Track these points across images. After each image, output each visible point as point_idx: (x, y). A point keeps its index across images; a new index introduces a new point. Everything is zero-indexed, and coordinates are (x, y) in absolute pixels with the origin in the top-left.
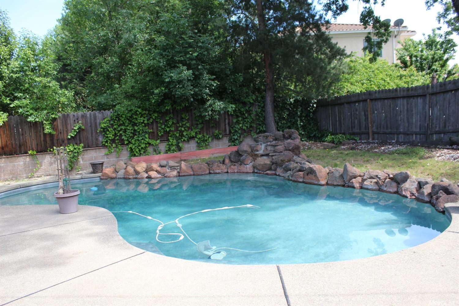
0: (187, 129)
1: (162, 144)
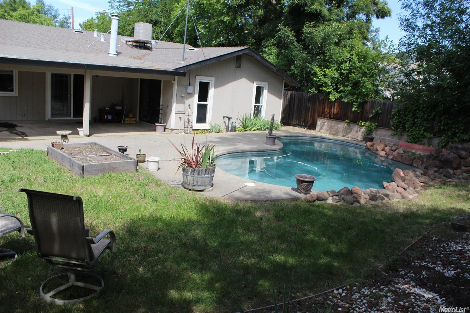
1: (437, 139)
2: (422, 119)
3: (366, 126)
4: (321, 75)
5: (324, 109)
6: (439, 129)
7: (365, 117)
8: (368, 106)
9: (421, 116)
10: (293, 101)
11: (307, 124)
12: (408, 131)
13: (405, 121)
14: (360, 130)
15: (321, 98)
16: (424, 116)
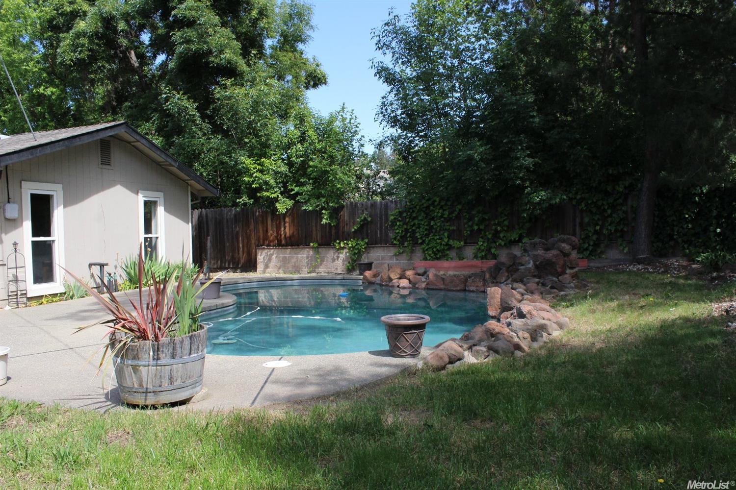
0: (505, 228)
1: (470, 247)
2: (442, 219)
3: (350, 248)
4: (255, 171)
5: (267, 231)
6: (472, 231)
7: (343, 233)
8: (345, 214)
9: (440, 215)
10: (205, 225)
11: (238, 264)
12: (421, 244)
13: (414, 228)
14: (338, 257)
15: (257, 213)
16: (444, 214)
